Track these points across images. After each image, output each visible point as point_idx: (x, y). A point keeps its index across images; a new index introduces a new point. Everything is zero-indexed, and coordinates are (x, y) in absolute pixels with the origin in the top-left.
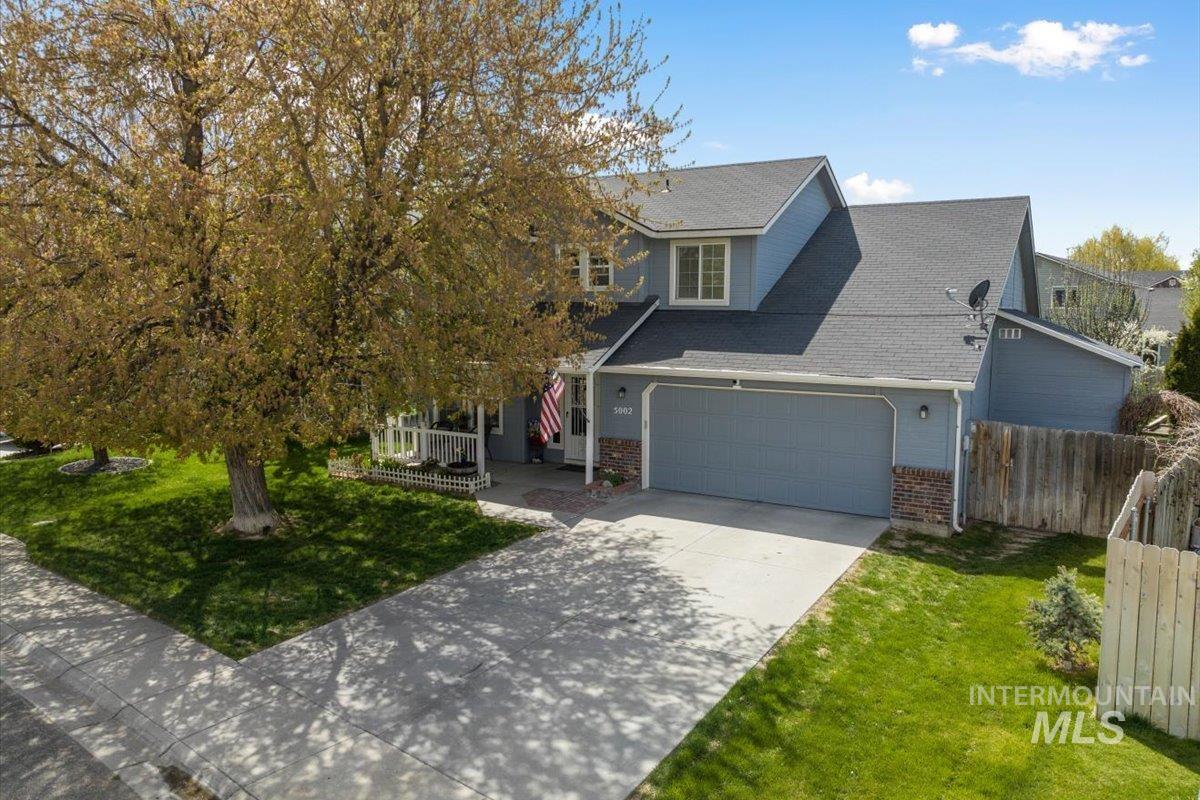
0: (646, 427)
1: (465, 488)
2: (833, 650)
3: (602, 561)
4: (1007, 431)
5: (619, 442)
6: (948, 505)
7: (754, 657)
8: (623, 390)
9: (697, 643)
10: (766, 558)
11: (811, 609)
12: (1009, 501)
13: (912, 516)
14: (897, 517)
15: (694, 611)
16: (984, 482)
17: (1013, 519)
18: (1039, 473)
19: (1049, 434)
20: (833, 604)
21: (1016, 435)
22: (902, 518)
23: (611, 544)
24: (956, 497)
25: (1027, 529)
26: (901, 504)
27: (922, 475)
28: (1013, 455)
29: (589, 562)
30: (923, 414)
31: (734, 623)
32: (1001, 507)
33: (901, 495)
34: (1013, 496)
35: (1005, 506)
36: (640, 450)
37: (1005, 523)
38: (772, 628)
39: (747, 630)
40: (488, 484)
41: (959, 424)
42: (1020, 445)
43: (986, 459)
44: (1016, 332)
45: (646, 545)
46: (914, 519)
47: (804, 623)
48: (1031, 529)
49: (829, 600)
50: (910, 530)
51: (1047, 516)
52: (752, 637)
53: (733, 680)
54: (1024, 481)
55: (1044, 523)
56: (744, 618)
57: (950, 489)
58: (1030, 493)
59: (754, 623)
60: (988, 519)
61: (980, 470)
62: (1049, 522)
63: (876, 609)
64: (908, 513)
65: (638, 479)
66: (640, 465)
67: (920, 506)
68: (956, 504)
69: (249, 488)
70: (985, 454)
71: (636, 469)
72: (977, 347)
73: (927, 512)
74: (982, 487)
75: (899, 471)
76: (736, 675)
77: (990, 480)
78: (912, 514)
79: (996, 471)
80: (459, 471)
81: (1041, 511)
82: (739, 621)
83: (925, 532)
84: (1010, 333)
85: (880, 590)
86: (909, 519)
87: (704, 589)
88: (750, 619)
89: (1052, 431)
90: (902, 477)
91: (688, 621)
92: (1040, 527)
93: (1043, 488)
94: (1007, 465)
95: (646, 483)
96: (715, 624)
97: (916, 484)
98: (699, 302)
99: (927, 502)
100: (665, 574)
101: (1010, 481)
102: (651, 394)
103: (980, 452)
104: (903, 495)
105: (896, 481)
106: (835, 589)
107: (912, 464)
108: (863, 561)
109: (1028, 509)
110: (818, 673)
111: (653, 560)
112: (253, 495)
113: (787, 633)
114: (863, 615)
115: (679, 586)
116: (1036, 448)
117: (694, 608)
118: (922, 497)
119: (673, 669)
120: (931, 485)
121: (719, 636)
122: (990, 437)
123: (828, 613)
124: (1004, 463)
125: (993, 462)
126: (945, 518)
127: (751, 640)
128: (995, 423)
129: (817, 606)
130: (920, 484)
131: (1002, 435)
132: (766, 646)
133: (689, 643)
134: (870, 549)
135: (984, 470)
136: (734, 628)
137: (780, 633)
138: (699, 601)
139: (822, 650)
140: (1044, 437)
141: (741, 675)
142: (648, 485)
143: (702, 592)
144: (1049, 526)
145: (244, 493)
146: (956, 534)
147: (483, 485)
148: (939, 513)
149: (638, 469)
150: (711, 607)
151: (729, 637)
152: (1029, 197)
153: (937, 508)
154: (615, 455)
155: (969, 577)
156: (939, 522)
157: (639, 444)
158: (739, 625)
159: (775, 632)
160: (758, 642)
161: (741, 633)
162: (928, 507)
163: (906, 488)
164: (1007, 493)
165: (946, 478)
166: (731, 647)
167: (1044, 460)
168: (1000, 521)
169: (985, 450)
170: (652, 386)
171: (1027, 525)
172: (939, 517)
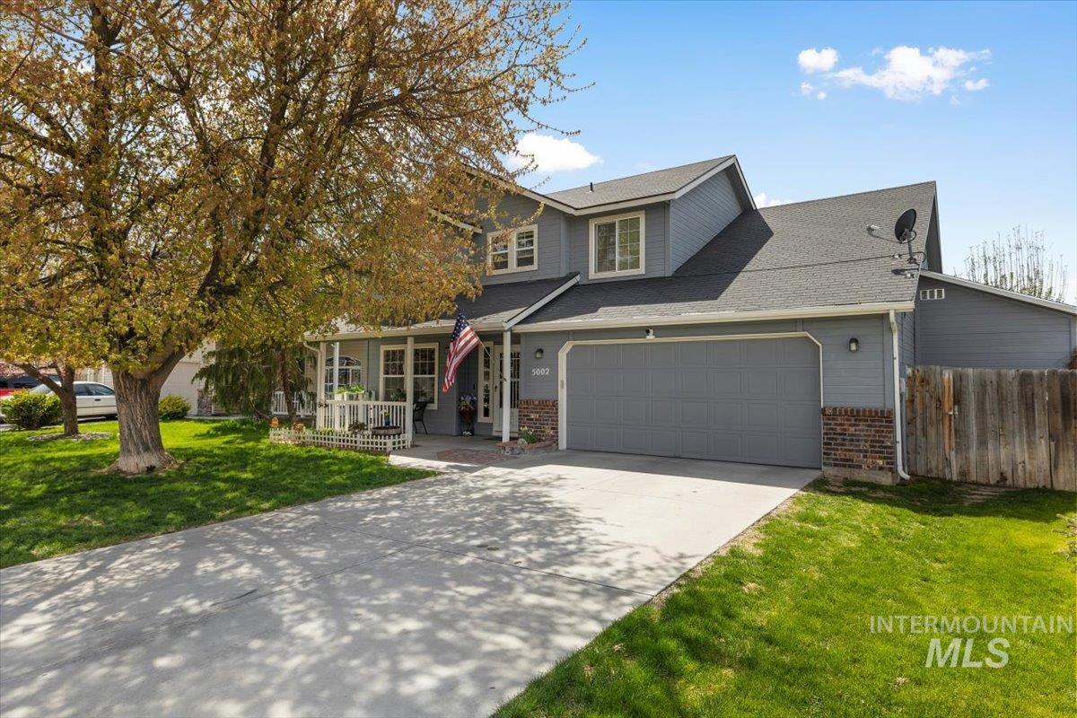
0: (562, 387)
1: (383, 446)
2: (768, 584)
3: (490, 496)
4: (948, 375)
5: (537, 403)
6: (890, 447)
7: (651, 588)
8: (541, 351)
9: (574, 571)
10: (678, 495)
11: (735, 539)
12: (957, 453)
13: (847, 463)
14: (830, 465)
15: (581, 540)
16: (925, 434)
17: (963, 473)
18: (991, 421)
19: (999, 375)
20: (762, 537)
21: (959, 379)
22: (836, 465)
23: (510, 483)
24: (899, 438)
25: (983, 485)
26: (834, 449)
27: (856, 415)
28: (957, 400)
29: (475, 496)
30: (853, 347)
31: (629, 551)
32: (948, 461)
33: (832, 439)
34: (961, 447)
35: (953, 458)
36: (557, 409)
37: (955, 478)
38: (682, 556)
39: (650, 558)
40: (408, 444)
41: (896, 354)
42: (963, 389)
43: (925, 407)
44: (939, 292)
45: (547, 484)
46: (850, 466)
47: (723, 553)
48: (988, 485)
49: (757, 533)
50: (846, 479)
51: (1007, 470)
52: (652, 566)
53: (613, 616)
54: (973, 429)
55: (1003, 478)
56: (646, 546)
57: (892, 430)
58: (983, 443)
59: (657, 552)
60: (934, 475)
61: (918, 421)
62: (1009, 475)
63: (823, 543)
64: (841, 460)
65: (555, 439)
66: (557, 424)
67: (856, 451)
68: (899, 447)
69: (135, 424)
70: (923, 403)
71: (552, 428)
72: (909, 275)
73: (865, 457)
74: (923, 439)
75: (829, 412)
76: (622, 609)
77: (932, 432)
78: (847, 460)
79: (938, 421)
80: (382, 432)
81: (998, 463)
82: (637, 549)
83: (865, 480)
84: (932, 294)
85: (824, 525)
86: (844, 466)
87: (600, 519)
88: (653, 547)
89: (1003, 371)
90: (833, 419)
91: (572, 547)
92: (998, 482)
93: (998, 436)
94: (951, 413)
95: (563, 444)
96: (606, 551)
97: (850, 425)
98: (618, 273)
99: (864, 445)
100: (559, 505)
101: (956, 430)
102: (567, 355)
103: (918, 401)
104: (836, 439)
105: (826, 424)
106: (763, 523)
107: (843, 405)
108: (796, 500)
109: (982, 461)
110: (746, 614)
111: (549, 494)
112: (139, 432)
113: (700, 564)
114: (803, 547)
115: (570, 515)
116: (984, 393)
117: (583, 535)
118: (858, 441)
119: (531, 599)
120: (869, 426)
121: (607, 564)
122: (928, 383)
123: (755, 545)
124: (947, 411)
125: (934, 411)
126: (888, 463)
127: (651, 569)
128: (933, 367)
129: (741, 538)
130: (854, 425)
131: (942, 380)
132: (671, 576)
133: (562, 571)
134: (802, 490)
135: (924, 420)
136: (630, 556)
137: (691, 563)
138: (591, 530)
139: (752, 585)
140: (994, 379)
141: (627, 610)
142: (565, 447)
143: (597, 521)
144: (1009, 482)
145: (130, 429)
146: (903, 482)
147: (402, 444)
148: (880, 458)
149: (555, 429)
150: (605, 535)
151: (621, 565)
152: (935, 182)
153: (876, 452)
154: (532, 417)
155: (936, 519)
156: (881, 468)
157: (555, 404)
158: (637, 553)
159: (684, 561)
160: (660, 572)
161: (638, 562)
162: (866, 451)
163: (839, 431)
164: (954, 445)
165: (887, 417)
166: (621, 576)
167: (996, 405)
168: (948, 477)
169: (923, 398)
170: (568, 346)
171: (983, 481)
172: (881, 462)
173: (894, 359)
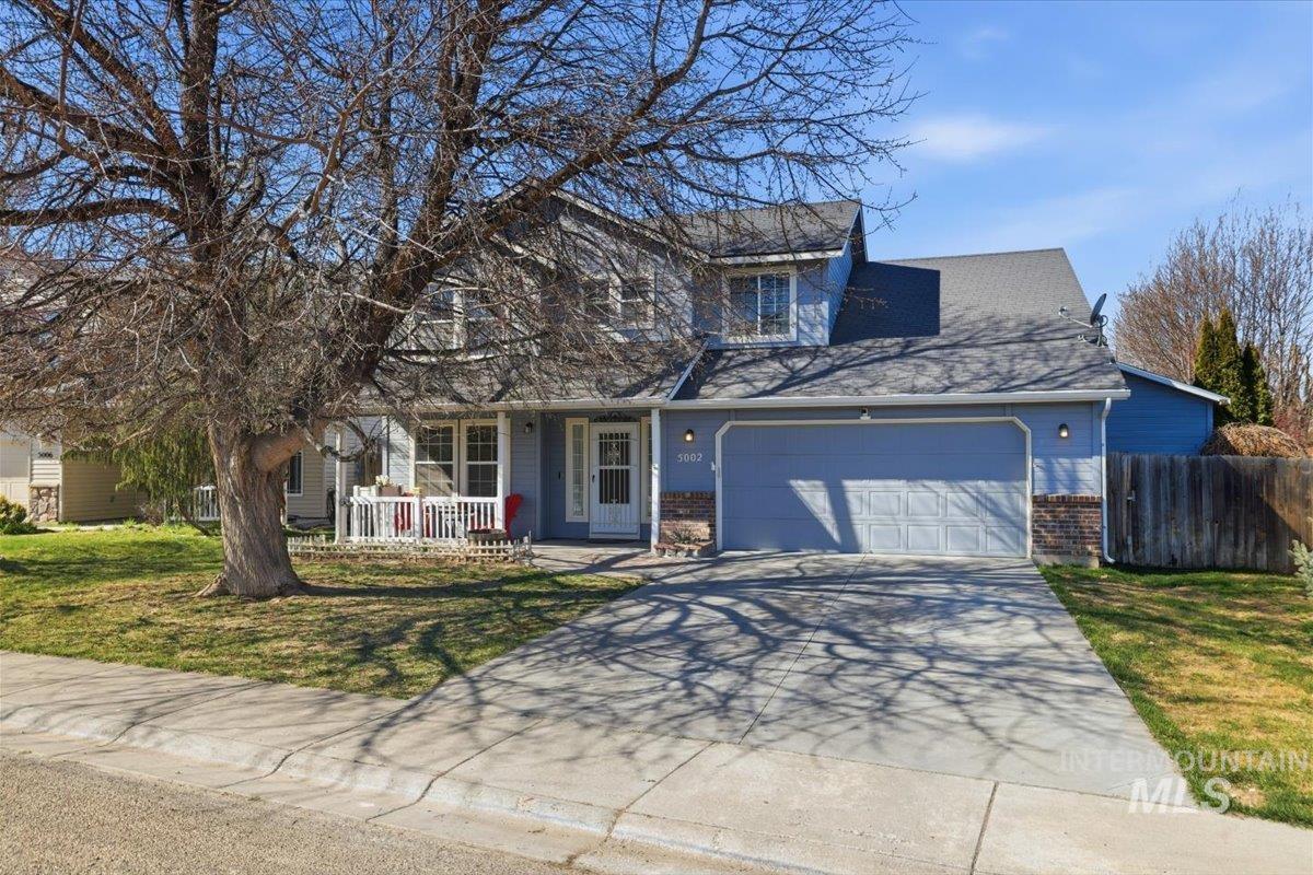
0: (719, 476)
4: (1126, 461)
5: (688, 495)
6: (1098, 533)
8: (691, 432)
12: (1134, 538)
13: (1057, 550)
14: (1040, 552)
17: (1139, 557)
18: (1164, 505)
19: (1172, 460)
21: (1137, 465)
24: (1105, 524)
25: (1156, 567)
26: (1044, 537)
27: (1067, 501)
28: (1134, 487)
30: (1064, 433)
32: (1125, 545)
33: (1043, 526)
34: (1138, 532)
35: (1130, 543)
36: (715, 503)
37: (1131, 562)
41: (1104, 442)
42: (1142, 475)
46: (1061, 553)
48: (1160, 567)
51: (1176, 552)
54: (1149, 514)
55: (1174, 561)
57: (1100, 515)
58: (1156, 527)
64: (1052, 546)
65: (713, 538)
66: (714, 521)
67: (1066, 538)
68: (1105, 531)
73: (1074, 543)
75: (1040, 499)
78: (1057, 547)
81: (1169, 547)
86: (1055, 553)
89: (1176, 457)
90: (1046, 506)
92: (1169, 564)
93: (1170, 520)
94: (1129, 498)
95: (719, 543)
97: (1060, 512)
98: (760, 339)
99: (1073, 532)
101: (1133, 516)
102: (724, 438)
105: (1037, 511)
109: (1155, 545)
116: (1159, 478)
118: (1067, 528)
120: (1078, 512)
124: (1125, 497)
126: (1096, 549)
128: (1112, 453)
130: (1065, 512)
131: (1121, 466)
140: (1168, 464)
142: (721, 547)
144: (1179, 563)
146: (1106, 565)
148: (1090, 543)
149: (712, 526)
153: (1088, 538)
154: (681, 512)
156: (1090, 554)
157: (713, 498)
162: (1076, 537)
163: (1049, 519)
164: (1131, 529)
165: (1095, 502)
167: (1168, 490)
168: (1125, 561)
170: (727, 426)
171: (1155, 563)
172: (1090, 548)
173: (1101, 445)
